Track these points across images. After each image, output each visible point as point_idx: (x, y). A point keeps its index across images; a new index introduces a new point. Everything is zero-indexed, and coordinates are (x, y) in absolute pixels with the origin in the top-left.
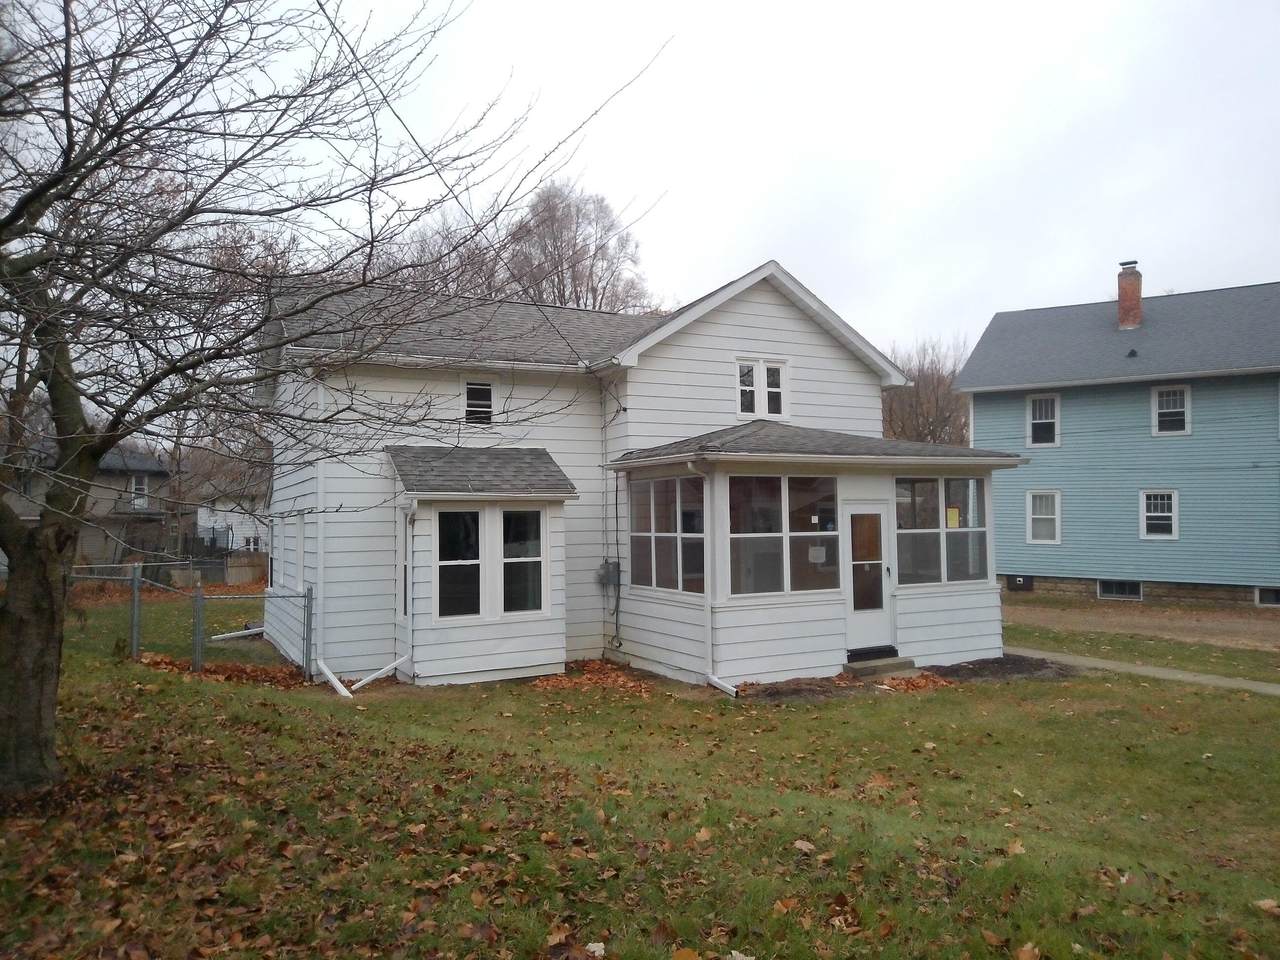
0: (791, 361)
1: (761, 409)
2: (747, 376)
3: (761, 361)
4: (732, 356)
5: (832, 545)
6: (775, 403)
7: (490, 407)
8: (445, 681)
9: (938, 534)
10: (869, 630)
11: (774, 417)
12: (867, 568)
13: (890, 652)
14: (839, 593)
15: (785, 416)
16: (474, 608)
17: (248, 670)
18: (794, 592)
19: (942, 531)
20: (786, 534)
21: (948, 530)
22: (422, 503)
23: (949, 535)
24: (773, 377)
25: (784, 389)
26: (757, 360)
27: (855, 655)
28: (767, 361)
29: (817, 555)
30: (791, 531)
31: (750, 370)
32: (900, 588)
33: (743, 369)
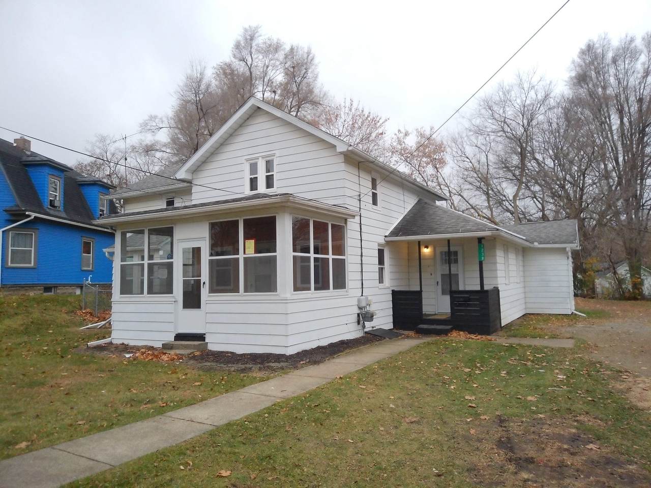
0: (278, 153)
1: (262, 188)
2: (254, 168)
3: (260, 158)
4: (244, 159)
5: (170, 269)
6: (269, 182)
9: (238, 259)
10: (191, 322)
11: (269, 191)
12: (192, 282)
13: (201, 337)
14: (173, 297)
15: (276, 189)
18: (149, 295)
19: (241, 256)
20: (146, 262)
21: (245, 256)
23: (246, 259)
24: (269, 166)
25: (275, 172)
26: (258, 158)
27: (179, 337)
28: (263, 157)
29: (162, 274)
30: (149, 260)
31: (256, 164)
32: (210, 296)
33: (251, 164)
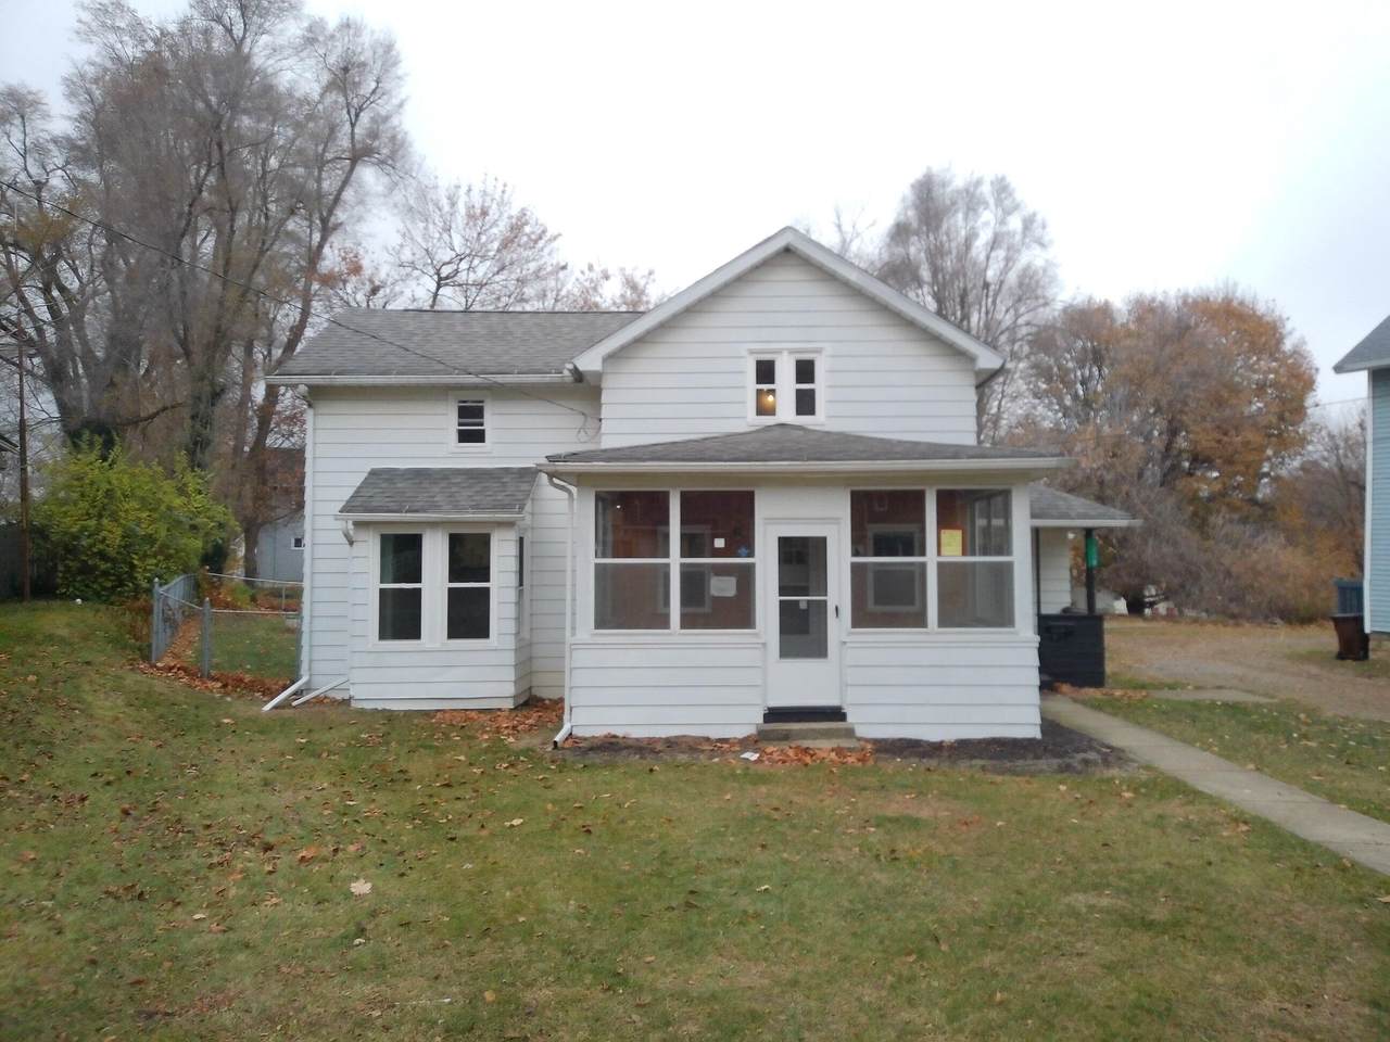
0: (829, 348)
1: (786, 411)
2: (766, 372)
3: (785, 353)
4: (743, 349)
5: (746, 577)
6: (805, 403)
7: (482, 425)
8: (380, 706)
9: (923, 566)
10: (803, 684)
11: (805, 420)
12: (803, 605)
13: (836, 714)
14: (756, 635)
15: (820, 420)
16: (415, 633)
17: (246, 681)
18: (683, 631)
19: (931, 559)
20: (675, 560)
21: (941, 559)
22: (357, 524)
23: (941, 566)
24: (805, 371)
25: (820, 386)
26: (779, 352)
27: (773, 715)
28: (792, 352)
29: (723, 587)
30: (683, 556)
31: (770, 365)
32: (853, 633)
33: (759, 363)
